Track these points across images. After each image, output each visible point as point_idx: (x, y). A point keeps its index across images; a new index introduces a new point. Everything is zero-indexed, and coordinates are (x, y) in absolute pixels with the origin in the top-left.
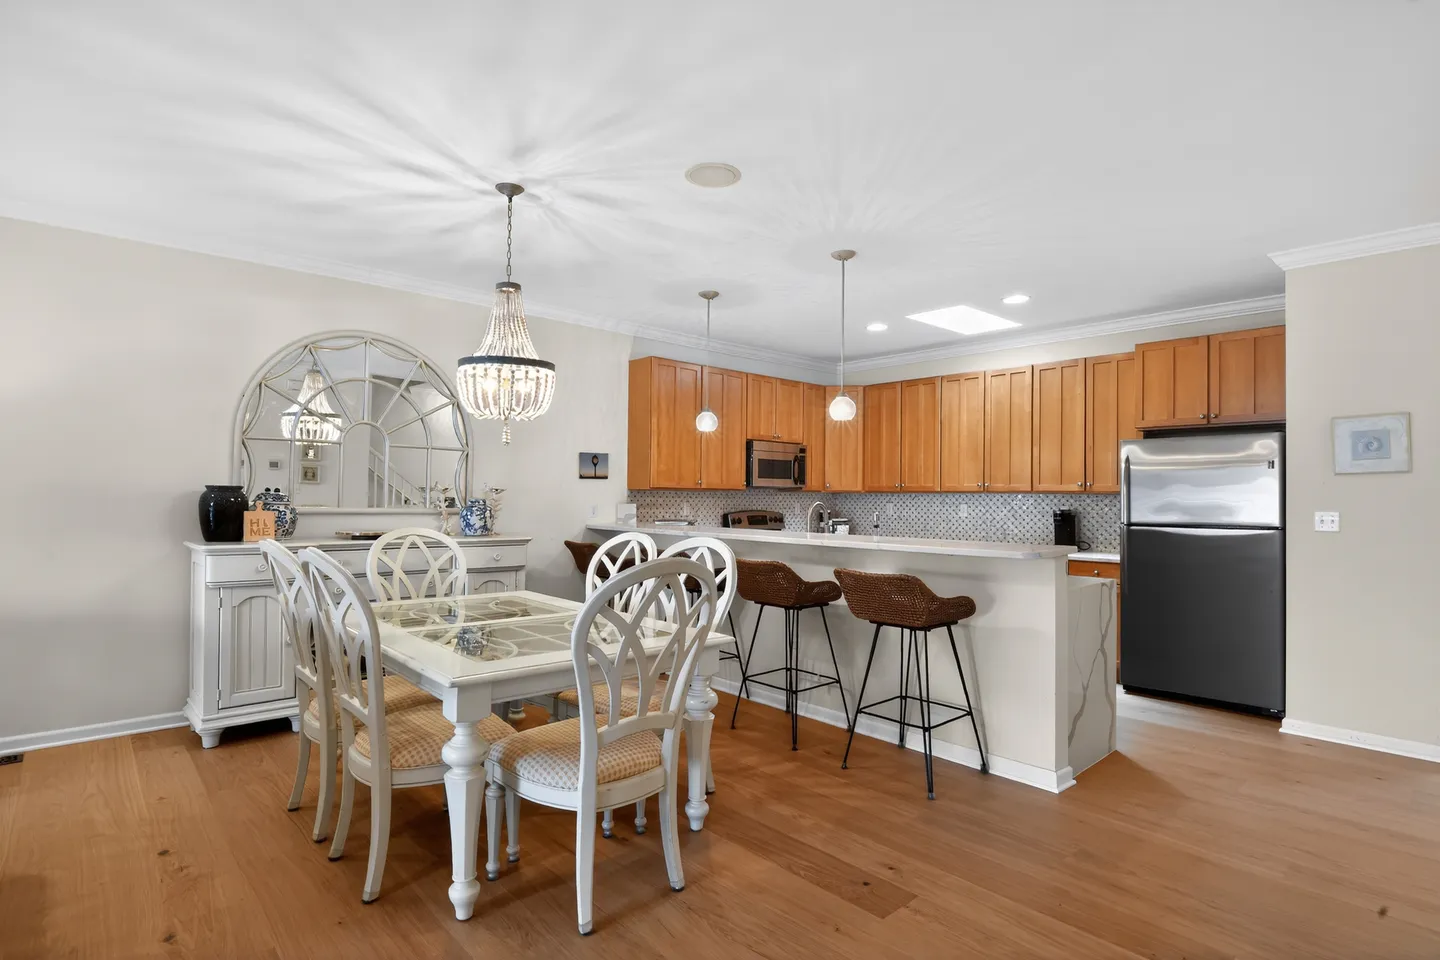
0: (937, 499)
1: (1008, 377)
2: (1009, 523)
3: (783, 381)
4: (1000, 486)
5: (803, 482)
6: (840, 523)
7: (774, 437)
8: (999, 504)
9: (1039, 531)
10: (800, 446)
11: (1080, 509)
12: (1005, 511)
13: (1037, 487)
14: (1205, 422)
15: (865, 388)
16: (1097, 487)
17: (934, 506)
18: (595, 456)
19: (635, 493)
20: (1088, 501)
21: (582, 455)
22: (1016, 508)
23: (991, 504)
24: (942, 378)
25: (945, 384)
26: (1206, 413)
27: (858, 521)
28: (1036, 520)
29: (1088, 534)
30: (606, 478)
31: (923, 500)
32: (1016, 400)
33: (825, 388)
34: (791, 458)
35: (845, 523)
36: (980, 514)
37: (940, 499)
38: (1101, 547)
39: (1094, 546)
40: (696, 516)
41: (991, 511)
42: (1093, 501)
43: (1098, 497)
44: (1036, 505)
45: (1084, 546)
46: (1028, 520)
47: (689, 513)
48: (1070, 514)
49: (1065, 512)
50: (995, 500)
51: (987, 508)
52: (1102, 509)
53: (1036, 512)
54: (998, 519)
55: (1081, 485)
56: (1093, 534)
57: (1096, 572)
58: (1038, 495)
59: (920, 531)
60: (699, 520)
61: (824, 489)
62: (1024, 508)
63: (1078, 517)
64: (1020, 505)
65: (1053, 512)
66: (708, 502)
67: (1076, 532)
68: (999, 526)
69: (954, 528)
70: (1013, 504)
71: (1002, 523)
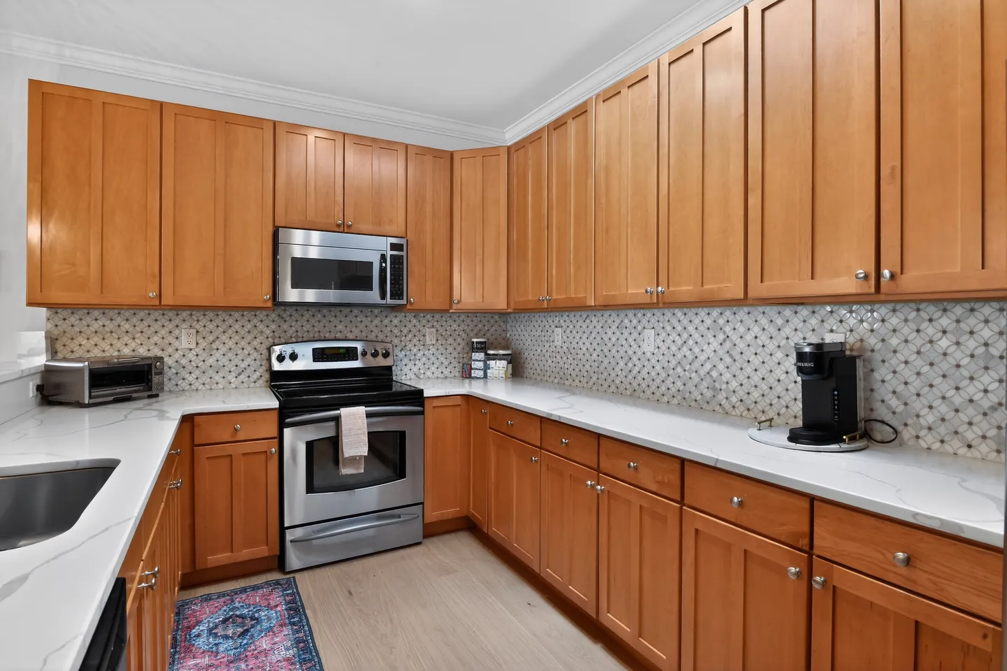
0: (615, 319)
1: (699, 50)
2: (721, 367)
4: (685, 289)
5: (397, 293)
6: (495, 357)
7: (338, 225)
8: (702, 328)
10: (394, 240)
11: (872, 341)
12: (715, 345)
13: (756, 289)
15: (510, 148)
16: (915, 279)
20: (894, 321)
22: (734, 337)
23: (691, 328)
24: (598, 96)
25: (601, 106)
29: (894, 402)
33: (452, 154)
34: (372, 257)
35: (504, 357)
36: (674, 348)
37: (618, 321)
38: (929, 440)
39: (907, 434)
40: (212, 349)
41: (691, 342)
42: (906, 320)
43: (918, 310)
44: (772, 330)
45: (881, 432)
46: (756, 361)
47: (193, 346)
48: (843, 351)
49: (826, 350)
50: (697, 321)
51: (685, 335)
52: (931, 342)
53: (771, 346)
54: (702, 358)
55: (866, 277)
56: (906, 404)
57: (901, 555)
58: (776, 309)
59: (592, 374)
60: (218, 355)
61: (451, 307)
62: (749, 337)
63: (867, 361)
64: (742, 330)
65: (796, 349)
66: (237, 326)
67: (860, 394)
68: (702, 372)
69: (635, 371)
70: (728, 329)
71: (708, 366)
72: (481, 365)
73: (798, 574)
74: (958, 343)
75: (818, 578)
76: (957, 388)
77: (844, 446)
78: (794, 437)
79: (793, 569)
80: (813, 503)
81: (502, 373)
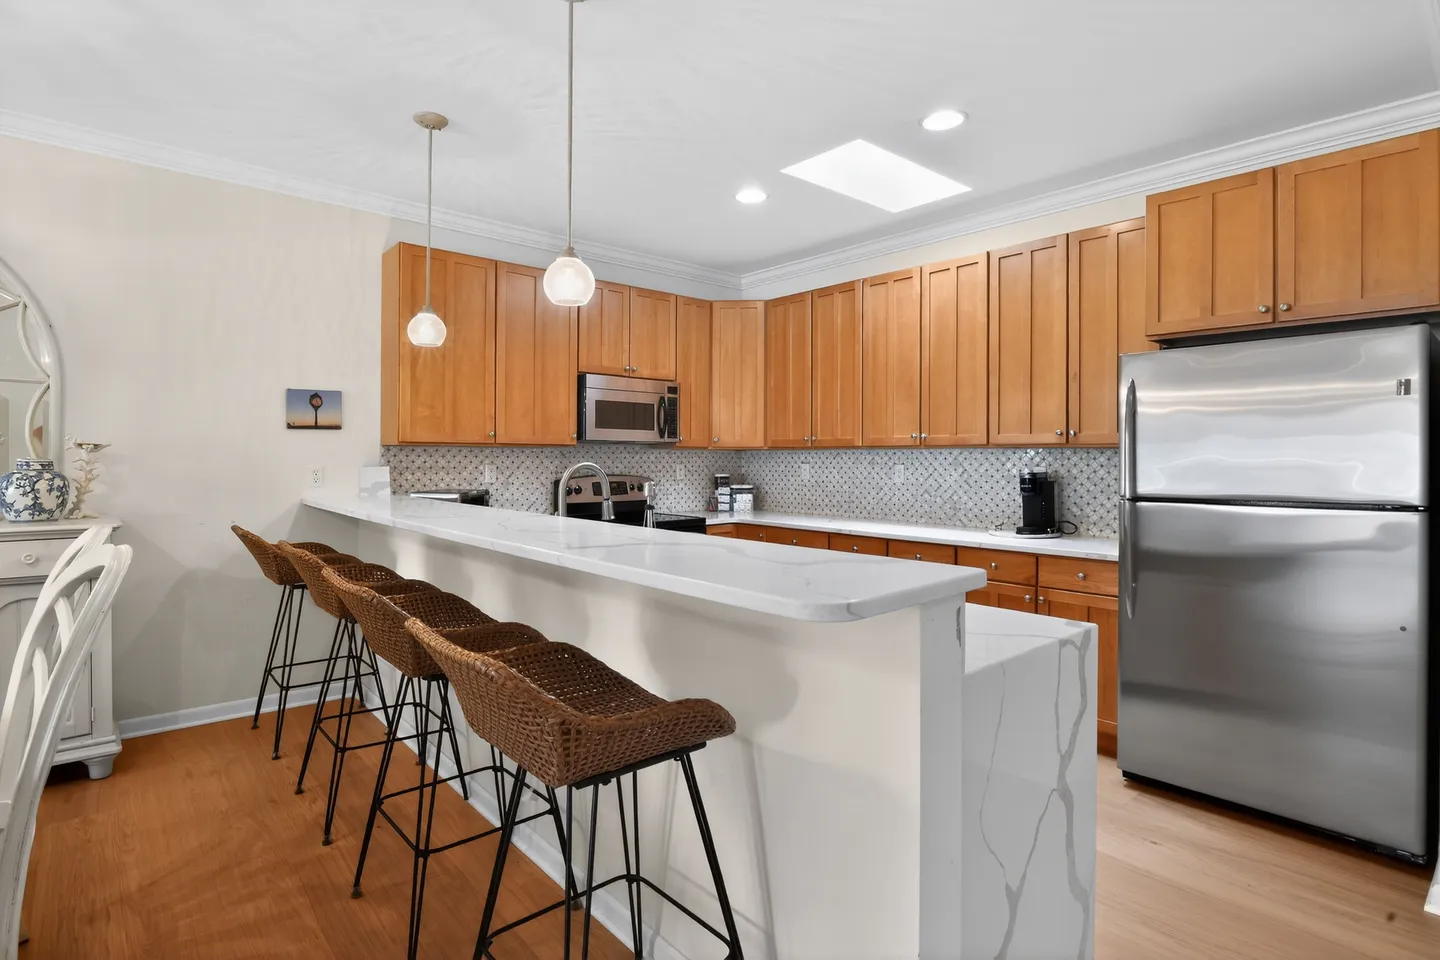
0: (866, 457)
1: (953, 271)
2: (961, 492)
3: (643, 293)
4: (943, 437)
5: (673, 433)
6: (741, 491)
7: (626, 370)
8: (945, 464)
9: (1003, 506)
10: (671, 384)
11: (1062, 471)
12: (956, 475)
13: (996, 438)
14: (1269, 318)
15: (767, 303)
16: (1087, 436)
17: (861, 468)
18: (315, 396)
19: (394, 451)
20: (1075, 459)
21: (290, 392)
22: (970, 470)
23: (936, 464)
24: (864, 280)
25: (868, 289)
26: (1271, 304)
27: (767, 488)
28: (997, 487)
29: (1075, 509)
30: (338, 427)
31: (846, 459)
32: (965, 306)
33: (711, 304)
34: (653, 400)
35: (748, 491)
36: (921, 480)
37: (869, 458)
38: (1095, 530)
39: (1083, 529)
40: (508, 484)
41: (936, 474)
42: (1081, 459)
43: (1088, 453)
44: (998, 465)
45: (1068, 528)
46: (987, 487)
47: (494, 480)
48: (1046, 478)
49: (1038, 476)
50: (941, 458)
51: (931, 470)
52: (1095, 472)
53: (998, 476)
54: (945, 486)
55: (1061, 434)
56: (1082, 510)
57: (1081, 575)
58: (1001, 450)
59: (843, 503)
60: (513, 489)
61: (710, 445)
62: (982, 470)
63: (1059, 484)
64: (976, 465)
65: (1021, 476)
66: (528, 463)
67: (1056, 506)
68: (946, 496)
69: (886, 499)
70: (966, 464)
71: (950, 492)
72: (727, 499)
73: (1031, 599)
74: (1109, 472)
75: (1041, 598)
76: (1109, 499)
77: (1049, 535)
78: (1019, 531)
79: (1027, 596)
80: (1037, 558)
81: (749, 506)
